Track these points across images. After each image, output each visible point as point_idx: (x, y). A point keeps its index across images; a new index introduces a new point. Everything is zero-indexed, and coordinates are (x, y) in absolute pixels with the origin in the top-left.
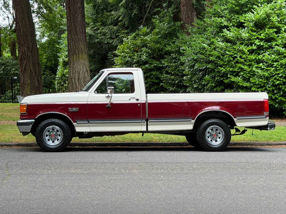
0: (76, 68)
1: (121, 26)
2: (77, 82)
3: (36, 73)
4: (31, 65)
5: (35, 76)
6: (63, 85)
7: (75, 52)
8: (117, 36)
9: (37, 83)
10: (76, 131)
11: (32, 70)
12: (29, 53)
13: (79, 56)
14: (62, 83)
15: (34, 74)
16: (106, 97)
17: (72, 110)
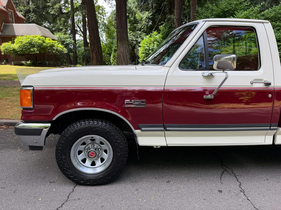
1: (142, 31)
3: (99, 53)
4: (96, 48)
6: (114, 61)
7: (121, 40)
8: (140, 37)
9: (100, 58)
10: (138, 144)
11: (97, 50)
12: (95, 41)
13: (123, 42)
14: (114, 60)
15: (98, 53)
16: (205, 77)
17: (131, 104)
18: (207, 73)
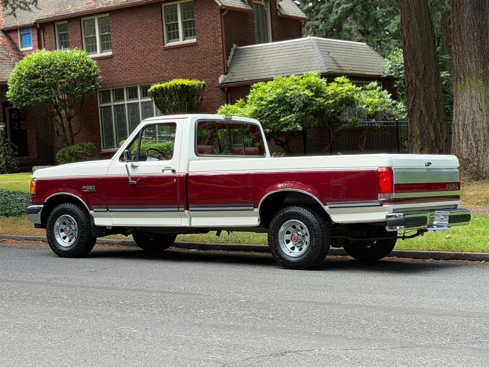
0: (461, 105)
2: (461, 131)
3: (431, 117)
4: (422, 103)
5: (429, 122)
9: (432, 135)
10: (95, 224)
11: (424, 111)
12: (418, 83)
15: (427, 119)
17: (86, 189)
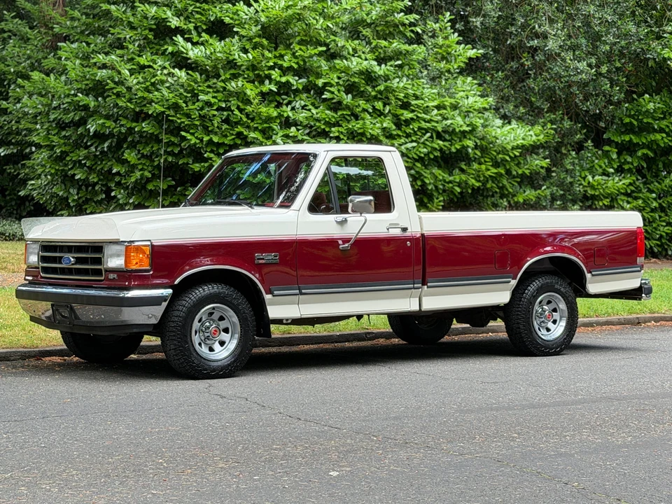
10: (268, 317)
16: (338, 222)
17: (263, 259)
18: (340, 217)
